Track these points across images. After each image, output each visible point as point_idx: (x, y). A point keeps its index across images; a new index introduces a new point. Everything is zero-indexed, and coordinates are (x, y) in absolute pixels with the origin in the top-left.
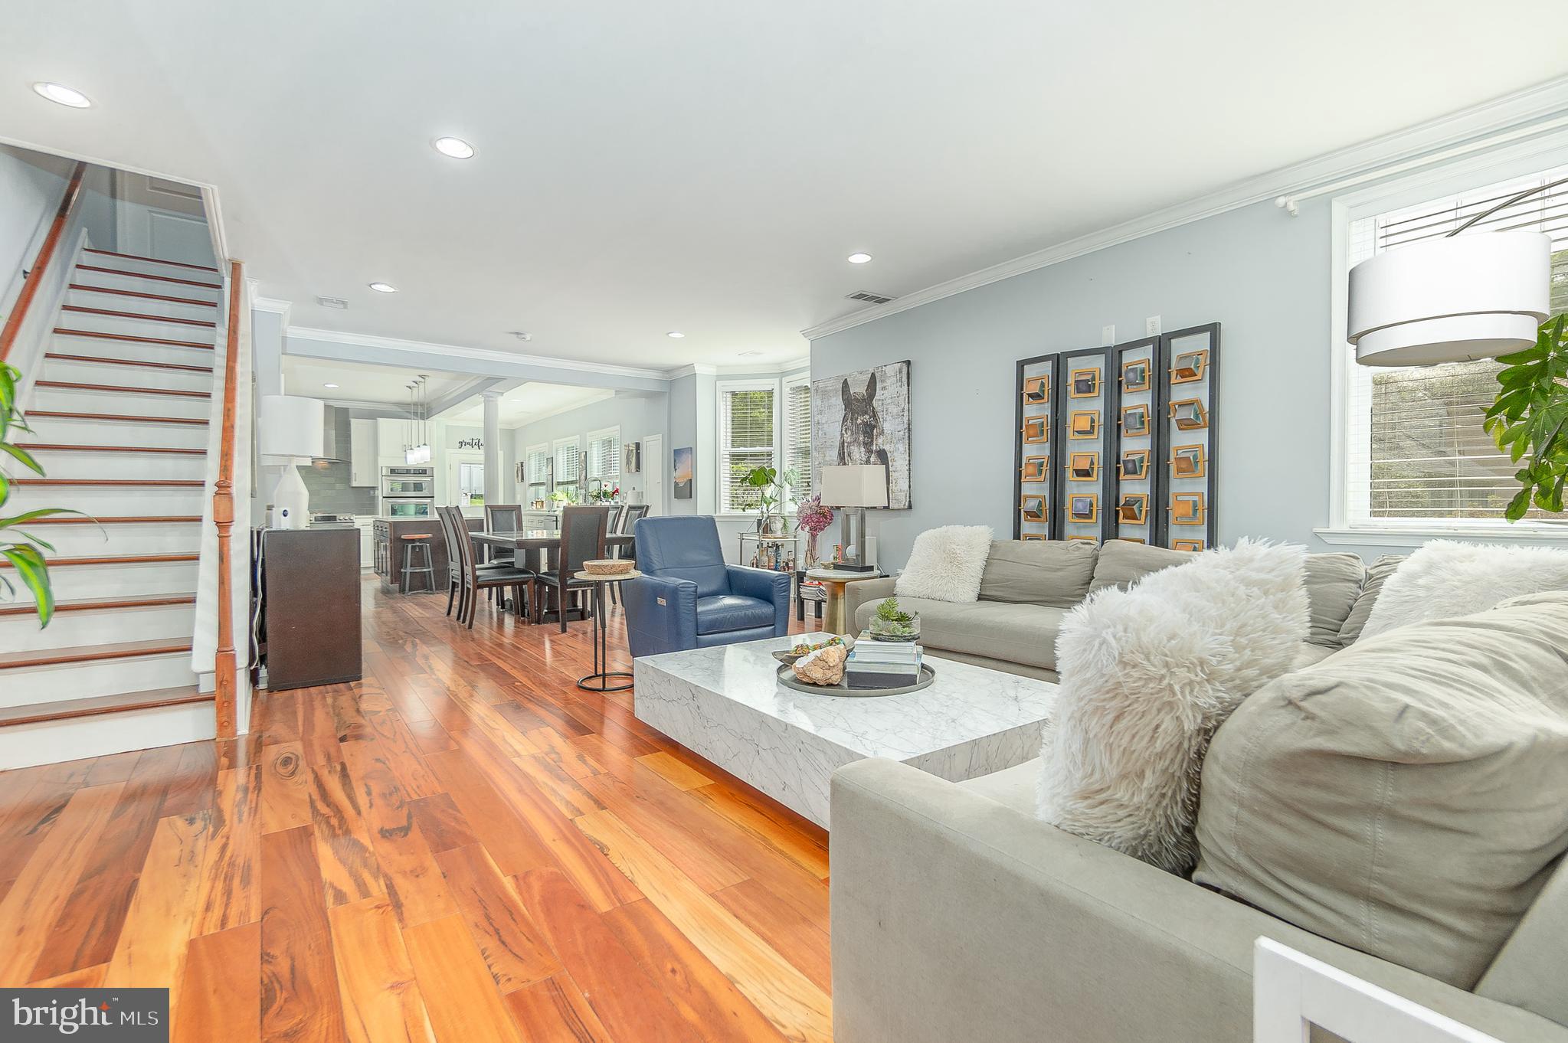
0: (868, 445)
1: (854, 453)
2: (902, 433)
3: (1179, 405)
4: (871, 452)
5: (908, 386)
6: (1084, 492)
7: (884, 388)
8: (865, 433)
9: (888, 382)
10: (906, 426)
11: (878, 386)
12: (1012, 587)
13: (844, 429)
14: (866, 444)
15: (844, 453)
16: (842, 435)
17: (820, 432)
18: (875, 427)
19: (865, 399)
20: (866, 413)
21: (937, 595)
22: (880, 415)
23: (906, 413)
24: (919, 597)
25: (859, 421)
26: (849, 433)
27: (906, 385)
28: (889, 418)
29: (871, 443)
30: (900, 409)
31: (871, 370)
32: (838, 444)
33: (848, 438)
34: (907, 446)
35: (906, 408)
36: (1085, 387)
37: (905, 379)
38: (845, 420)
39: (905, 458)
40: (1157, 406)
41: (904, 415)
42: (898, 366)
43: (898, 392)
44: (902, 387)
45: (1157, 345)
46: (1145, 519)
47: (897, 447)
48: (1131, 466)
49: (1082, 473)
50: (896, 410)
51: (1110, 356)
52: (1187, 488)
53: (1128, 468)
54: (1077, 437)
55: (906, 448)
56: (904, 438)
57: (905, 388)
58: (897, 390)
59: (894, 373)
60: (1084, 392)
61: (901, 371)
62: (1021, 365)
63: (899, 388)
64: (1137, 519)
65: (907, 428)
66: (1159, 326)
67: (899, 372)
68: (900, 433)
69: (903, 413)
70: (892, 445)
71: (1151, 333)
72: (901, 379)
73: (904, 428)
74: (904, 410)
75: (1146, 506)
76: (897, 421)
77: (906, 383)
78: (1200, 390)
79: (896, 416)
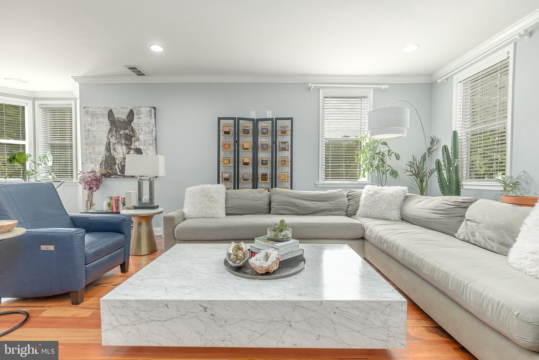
0: (128, 146)
1: (118, 149)
2: (151, 141)
3: (281, 143)
4: (131, 149)
5: (155, 119)
6: (246, 171)
7: (139, 118)
8: (126, 139)
9: (142, 116)
10: (154, 138)
11: (135, 117)
12: (240, 209)
13: (110, 135)
14: (127, 145)
15: (110, 148)
16: (108, 139)
17: (90, 136)
18: (133, 136)
19: (126, 122)
20: (127, 129)
21: (210, 216)
22: (137, 131)
23: (154, 132)
24: (199, 218)
25: (122, 132)
26: (114, 138)
27: (154, 119)
28: (143, 133)
29: (131, 144)
30: (150, 130)
31: (130, 108)
32: (105, 143)
33: (113, 140)
34: (155, 148)
35: (154, 129)
36: (246, 132)
37: (153, 115)
38: (110, 131)
39: (153, 153)
40: (274, 142)
41: (152, 133)
42: (148, 109)
43: (148, 121)
44: (151, 119)
45: (274, 121)
46: (269, 180)
47: (148, 147)
48: (264, 162)
49: (246, 164)
50: (147, 130)
51: (255, 122)
52: (283, 171)
53: (264, 163)
54: (244, 150)
55: (154, 148)
56: (152, 144)
57: (153, 120)
58: (148, 120)
59: (146, 112)
60: (246, 134)
61: (150, 112)
62: (219, 119)
63: (149, 120)
64: (266, 181)
65: (154, 139)
66: (271, 115)
67: (149, 112)
68: (150, 141)
69: (152, 132)
70: (145, 146)
71: (268, 117)
72: (151, 115)
73: (153, 139)
74: (152, 130)
75: (269, 176)
76: (148, 135)
77: (154, 118)
78: (287, 139)
79: (148, 133)
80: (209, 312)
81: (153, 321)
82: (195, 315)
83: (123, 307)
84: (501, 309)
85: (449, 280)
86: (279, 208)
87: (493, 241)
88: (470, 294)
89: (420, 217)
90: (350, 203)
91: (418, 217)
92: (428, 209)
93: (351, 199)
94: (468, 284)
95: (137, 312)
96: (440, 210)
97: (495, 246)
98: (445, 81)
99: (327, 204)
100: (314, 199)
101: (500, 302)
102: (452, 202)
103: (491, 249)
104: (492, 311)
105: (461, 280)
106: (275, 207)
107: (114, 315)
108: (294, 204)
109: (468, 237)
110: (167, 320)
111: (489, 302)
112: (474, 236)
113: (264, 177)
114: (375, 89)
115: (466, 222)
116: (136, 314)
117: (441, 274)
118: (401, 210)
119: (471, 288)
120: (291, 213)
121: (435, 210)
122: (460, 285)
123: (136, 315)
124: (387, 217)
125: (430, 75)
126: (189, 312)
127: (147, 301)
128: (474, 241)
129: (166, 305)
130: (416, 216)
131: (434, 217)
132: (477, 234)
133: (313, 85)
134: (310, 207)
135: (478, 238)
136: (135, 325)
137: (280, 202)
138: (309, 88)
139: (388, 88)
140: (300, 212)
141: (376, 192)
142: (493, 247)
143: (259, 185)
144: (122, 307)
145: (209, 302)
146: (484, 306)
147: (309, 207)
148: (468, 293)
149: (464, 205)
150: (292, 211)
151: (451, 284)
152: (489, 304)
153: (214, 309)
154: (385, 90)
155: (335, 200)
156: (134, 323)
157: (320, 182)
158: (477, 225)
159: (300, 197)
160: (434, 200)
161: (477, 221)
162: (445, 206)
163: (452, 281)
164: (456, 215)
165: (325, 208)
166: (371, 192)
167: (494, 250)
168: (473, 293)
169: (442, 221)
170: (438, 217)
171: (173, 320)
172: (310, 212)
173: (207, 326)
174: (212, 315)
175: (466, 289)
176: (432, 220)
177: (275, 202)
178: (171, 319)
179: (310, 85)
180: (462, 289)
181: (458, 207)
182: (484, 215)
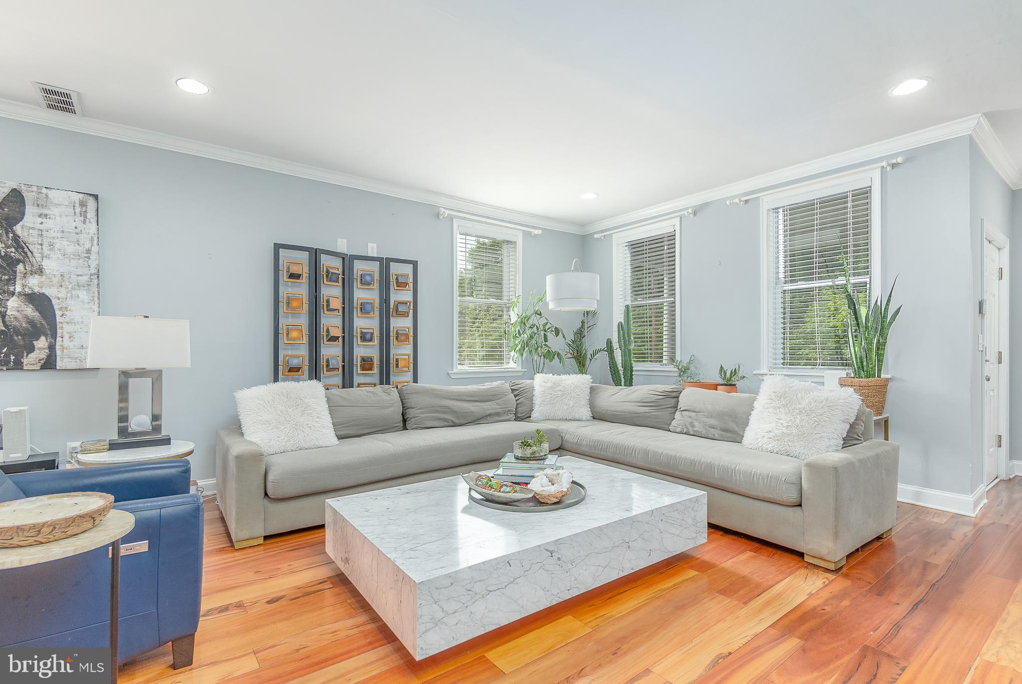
2: (86, 278)
3: (397, 303)
5: (98, 225)
7: (43, 216)
9: (54, 211)
10: (94, 271)
12: (357, 425)
18: (19, 261)
22: (34, 248)
23: (94, 256)
27: (95, 224)
28: (56, 255)
30: (81, 249)
34: (96, 296)
35: (95, 249)
37: (91, 214)
39: (91, 308)
40: (385, 301)
41: (89, 258)
42: (77, 197)
43: (76, 228)
44: (84, 223)
45: (385, 264)
46: (376, 370)
47: (74, 293)
48: (368, 336)
49: (334, 339)
50: (71, 249)
51: (348, 260)
52: (401, 351)
53: (366, 337)
54: (328, 313)
55: (93, 297)
56: (88, 285)
57: (93, 227)
58: (74, 224)
59: (67, 203)
60: (334, 282)
61: (83, 204)
62: (278, 247)
63: (81, 226)
64: (372, 370)
65: (94, 274)
66: (375, 251)
67: (77, 205)
68: (80, 278)
69: (87, 255)
70: (63, 290)
71: (371, 254)
72: (84, 214)
73: (89, 273)
74: (89, 251)
75: (376, 362)
76: (74, 263)
77: (94, 221)
78: (406, 296)
79: (72, 256)
80: (556, 555)
81: (491, 591)
82: (541, 564)
83: (452, 584)
84: (771, 480)
85: (714, 470)
86: (426, 418)
87: (714, 428)
88: (740, 477)
89: (624, 412)
90: (518, 402)
91: (620, 412)
92: (634, 402)
93: (519, 395)
94: (735, 468)
95: (469, 586)
96: (648, 402)
97: (717, 433)
98: (602, 238)
99: (493, 404)
100: (473, 399)
101: (768, 474)
102: (661, 392)
103: (713, 437)
104: (763, 483)
105: (728, 466)
106: (418, 417)
107: (437, 602)
108: (449, 408)
109: (687, 428)
110: (508, 584)
111: (759, 477)
112: (693, 426)
113: (367, 364)
114: (524, 232)
115: (681, 414)
116: (469, 589)
117: (703, 466)
118: (592, 405)
119: (740, 470)
120: (446, 424)
121: (643, 403)
122: (728, 471)
123: (470, 591)
124: (577, 417)
125: (583, 225)
126: (534, 564)
127: (483, 563)
128: (694, 431)
129: (508, 562)
130: (617, 412)
131: (643, 411)
132: (696, 424)
133: (447, 212)
134: (472, 412)
135: (698, 427)
136: (467, 607)
137: (426, 408)
138: (438, 215)
139: (542, 233)
140: (457, 421)
141: (555, 385)
142: (714, 435)
143: (357, 380)
144: (450, 584)
145: (556, 542)
146: (755, 482)
147: (470, 412)
148: (738, 475)
149: (674, 394)
150: (445, 420)
151: (718, 472)
152: (759, 479)
153: (560, 550)
154: (536, 235)
155: (501, 398)
156: (465, 605)
157: (455, 371)
158: (696, 415)
159: (454, 396)
160: (637, 390)
161: (697, 410)
162: (653, 397)
163: (718, 469)
164: (668, 406)
165: (492, 411)
166: (549, 385)
167: (716, 438)
168: (743, 474)
169: (653, 415)
170: (647, 411)
171: (515, 582)
172: (471, 419)
173: (553, 575)
174: (559, 559)
175: (735, 472)
176: (641, 414)
177: (417, 407)
178: (514, 581)
179: (443, 210)
180: (730, 473)
181: (668, 397)
182: (704, 404)
